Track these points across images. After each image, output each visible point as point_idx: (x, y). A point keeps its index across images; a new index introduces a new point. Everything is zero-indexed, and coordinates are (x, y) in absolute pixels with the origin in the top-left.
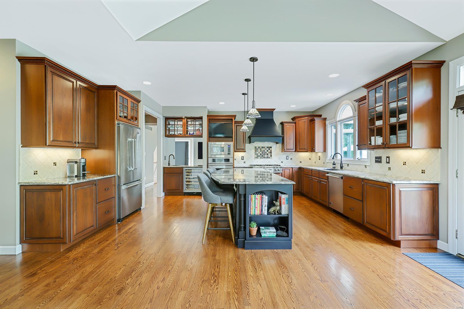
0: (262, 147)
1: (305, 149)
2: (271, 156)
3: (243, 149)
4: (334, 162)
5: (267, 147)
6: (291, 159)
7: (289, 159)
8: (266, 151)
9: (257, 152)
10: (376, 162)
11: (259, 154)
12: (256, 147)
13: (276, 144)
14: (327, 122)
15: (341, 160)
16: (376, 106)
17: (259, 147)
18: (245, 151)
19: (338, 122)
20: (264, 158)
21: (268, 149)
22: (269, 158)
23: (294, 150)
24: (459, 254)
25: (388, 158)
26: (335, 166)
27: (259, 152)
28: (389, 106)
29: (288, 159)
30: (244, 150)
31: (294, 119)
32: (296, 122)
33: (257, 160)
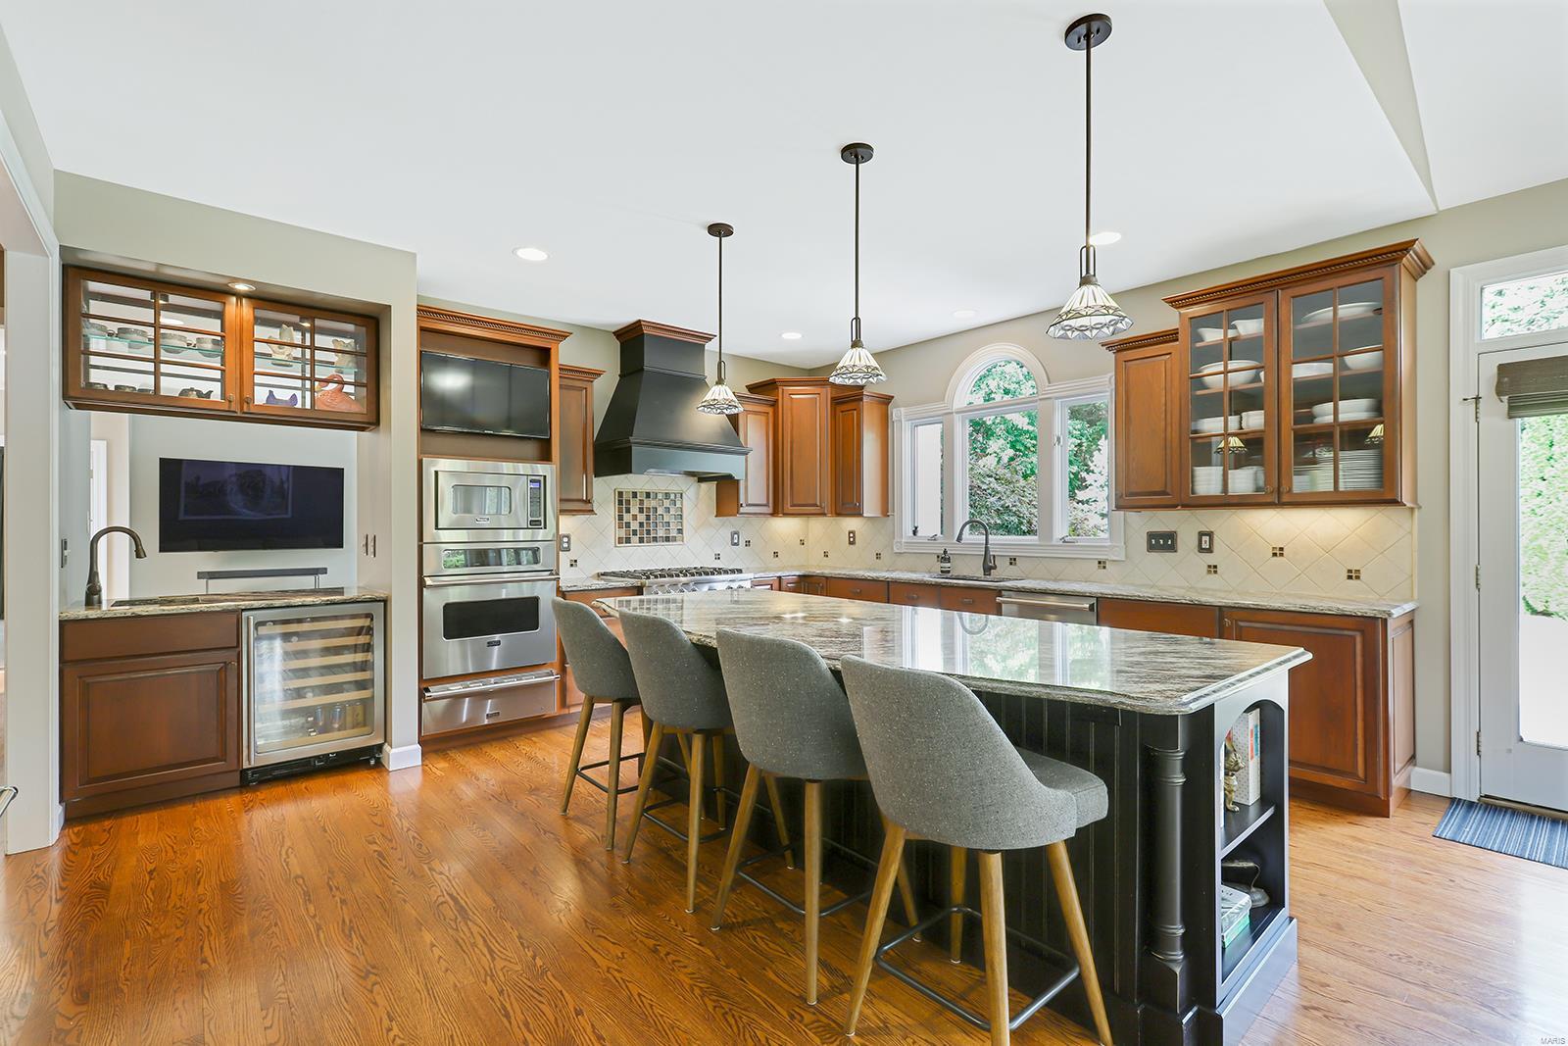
0: (648, 495)
1: (815, 505)
2: (680, 531)
3: (582, 501)
4: (945, 552)
5: (667, 495)
6: (748, 543)
7: (742, 543)
8: (660, 511)
9: (627, 517)
10: (1151, 548)
11: (634, 526)
12: (621, 494)
13: (697, 484)
14: (897, 413)
15: (987, 543)
16: (1229, 368)
17: (635, 495)
18: (591, 511)
19: (957, 413)
20: (655, 539)
21: (667, 503)
22: (674, 539)
23: (770, 510)
24: (1486, 796)
25: (1206, 535)
26: (949, 565)
27: (635, 518)
28: (1290, 373)
29: (737, 544)
30: (588, 507)
31: (770, 387)
32: (776, 401)
33: (625, 549)
